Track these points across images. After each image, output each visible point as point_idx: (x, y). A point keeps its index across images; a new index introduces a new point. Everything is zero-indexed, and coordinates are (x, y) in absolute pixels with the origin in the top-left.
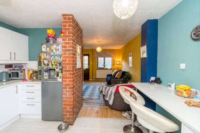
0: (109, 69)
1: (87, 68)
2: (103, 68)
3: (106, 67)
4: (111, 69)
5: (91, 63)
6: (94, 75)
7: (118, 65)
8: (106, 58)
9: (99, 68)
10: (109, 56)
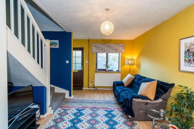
0: (115, 72)
1: (80, 69)
2: (105, 70)
3: (109, 69)
4: (118, 71)
5: (87, 62)
6: (90, 81)
7: (130, 65)
8: (109, 54)
9: (99, 70)
10: (116, 51)
